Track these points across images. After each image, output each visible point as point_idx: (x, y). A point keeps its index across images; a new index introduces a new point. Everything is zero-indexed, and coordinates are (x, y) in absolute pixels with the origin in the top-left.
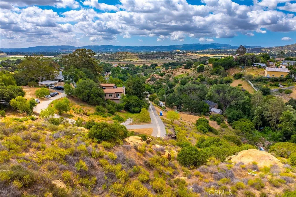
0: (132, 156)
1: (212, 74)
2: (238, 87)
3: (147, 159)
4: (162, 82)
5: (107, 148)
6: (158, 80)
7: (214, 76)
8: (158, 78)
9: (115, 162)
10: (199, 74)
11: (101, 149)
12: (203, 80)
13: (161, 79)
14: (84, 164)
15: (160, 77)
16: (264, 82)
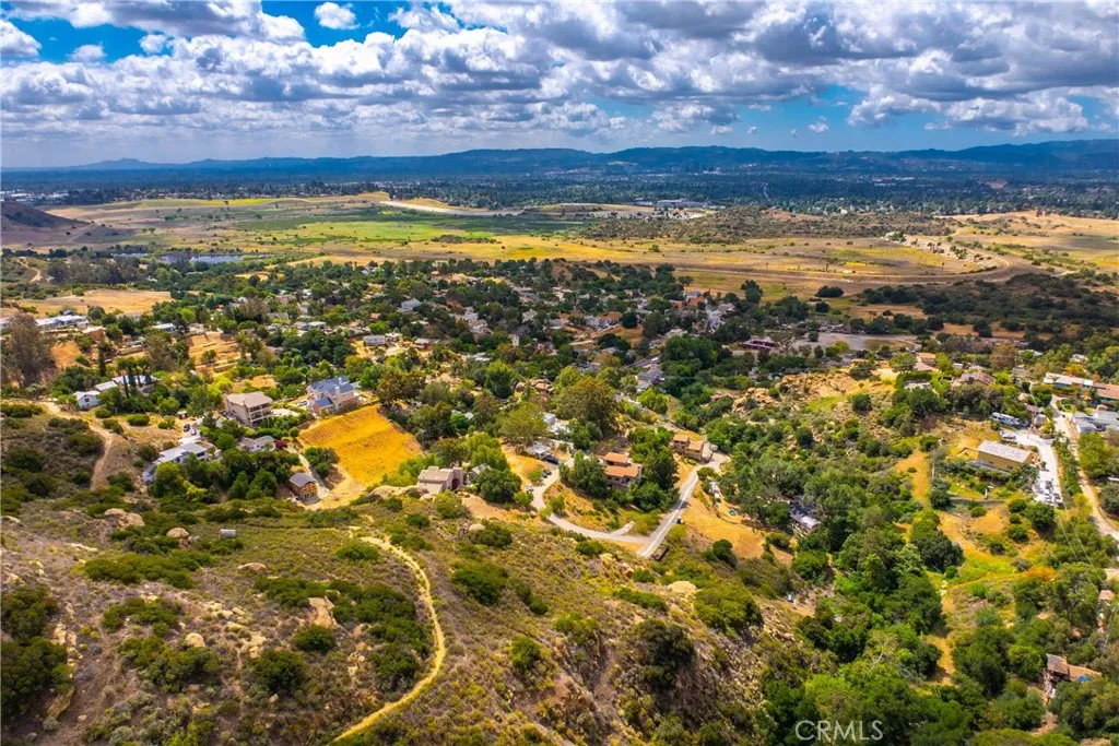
0: (599, 567)
1: (880, 423)
2: (906, 473)
3: (609, 572)
4: (769, 414)
5: (585, 560)
6: (762, 405)
7: (883, 428)
8: (764, 401)
9: (586, 568)
10: (853, 417)
11: (581, 560)
12: (854, 436)
13: (768, 406)
14: (570, 565)
15: (769, 399)
16: (963, 476)
